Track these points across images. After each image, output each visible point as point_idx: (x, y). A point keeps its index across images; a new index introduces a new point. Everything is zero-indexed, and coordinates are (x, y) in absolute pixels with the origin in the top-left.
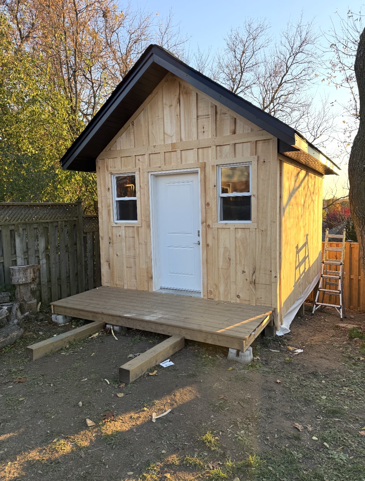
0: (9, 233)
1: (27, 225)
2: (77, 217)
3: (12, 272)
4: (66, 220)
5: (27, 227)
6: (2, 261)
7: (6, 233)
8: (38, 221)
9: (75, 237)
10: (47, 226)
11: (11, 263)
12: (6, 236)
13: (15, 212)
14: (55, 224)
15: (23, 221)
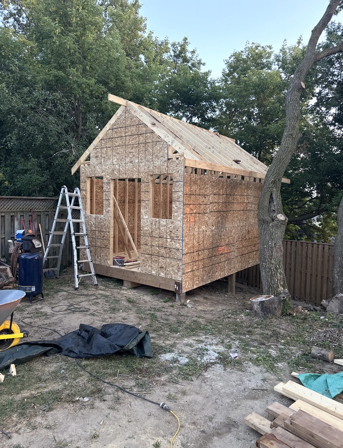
0: (10, 218)
1: (24, 213)
5: (24, 214)
6: (4, 237)
7: (8, 218)
10: (40, 214)
12: (8, 219)
13: (15, 203)
14: (46, 213)
15: (21, 210)
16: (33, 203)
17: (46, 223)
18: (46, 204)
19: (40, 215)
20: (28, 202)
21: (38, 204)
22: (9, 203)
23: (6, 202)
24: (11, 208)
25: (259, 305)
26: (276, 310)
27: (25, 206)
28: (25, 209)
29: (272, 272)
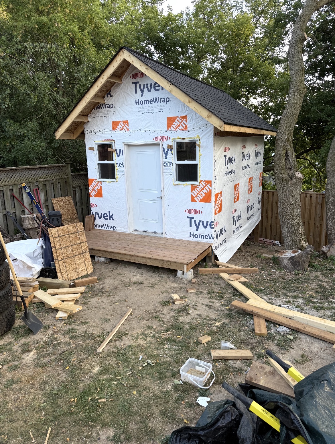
0: (18, 191)
2: (67, 175)
3: (23, 219)
4: (59, 178)
6: (15, 211)
7: (16, 191)
8: (38, 180)
9: (66, 191)
10: (45, 183)
11: (21, 212)
13: (21, 174)
14: (51, 182)
15: (27, 180)
16: (37, 173)
17: (51, 192)
18: (50, 172)
19: (46, 185)
20: (33, 172)
21: (42, 173)
22: (15, 174)
23: (12, 174)
24: (17, 180)
25: (289, 260)
26: (305, 263)
27: (30, 176)
28: (30, 179)
29: (294, 228)
